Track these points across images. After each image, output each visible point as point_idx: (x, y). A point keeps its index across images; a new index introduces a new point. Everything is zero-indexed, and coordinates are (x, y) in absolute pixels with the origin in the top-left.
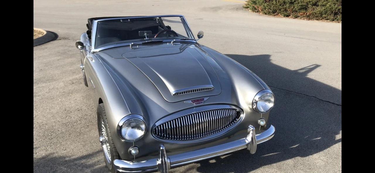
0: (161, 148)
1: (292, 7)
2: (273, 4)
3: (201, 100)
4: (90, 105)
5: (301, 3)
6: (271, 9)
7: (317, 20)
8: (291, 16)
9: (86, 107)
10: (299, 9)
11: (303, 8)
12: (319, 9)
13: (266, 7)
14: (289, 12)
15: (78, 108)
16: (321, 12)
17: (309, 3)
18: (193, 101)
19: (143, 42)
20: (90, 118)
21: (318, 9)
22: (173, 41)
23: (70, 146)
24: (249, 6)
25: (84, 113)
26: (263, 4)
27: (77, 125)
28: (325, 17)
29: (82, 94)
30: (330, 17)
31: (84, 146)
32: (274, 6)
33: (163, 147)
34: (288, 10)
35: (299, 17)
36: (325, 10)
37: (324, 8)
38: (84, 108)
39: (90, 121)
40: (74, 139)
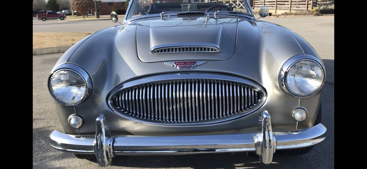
3: (190, 63)
19: (179, 13)
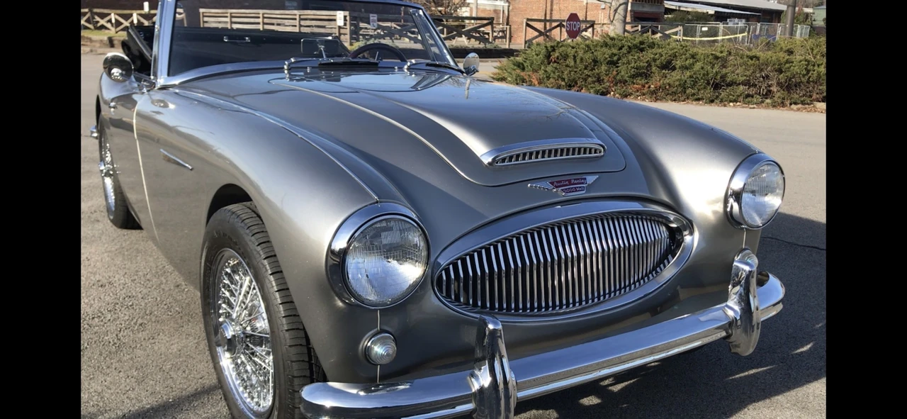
0: (491, 327)
1: (615, 73)
2: (567, 66)
3: (578, 181)
4: (137, 271)
5: (635, 62)
6: (563, 80)
7: (675, 100)
8: (612, 93)
9: (124, 276)
10: (630, 77)
11: (640, 75)
12: (677, 75)
13: (549, 75)
14: (608, 84)
15: (99, 281)
16: (682, 82)
17: (653, 64)
18: (555, 184)
20: (146, 304)
21: (675, 77)
22: (409, 64)
23: (89, 384)
24: (506, 75)
25: (122, 292)
26: (543, 68)
27: (102, 323)
28: (694, 94)
29: (106, 246)
30: (703, 93)
31: (139, 382)
32: (570, 71)
33: (495, 323)
34: (603, 79)
35: (630, 94)
36: (691, 77)
37: (688, 74)
38: (119, 279)
39: (148, 312)
40: (99, 362)
